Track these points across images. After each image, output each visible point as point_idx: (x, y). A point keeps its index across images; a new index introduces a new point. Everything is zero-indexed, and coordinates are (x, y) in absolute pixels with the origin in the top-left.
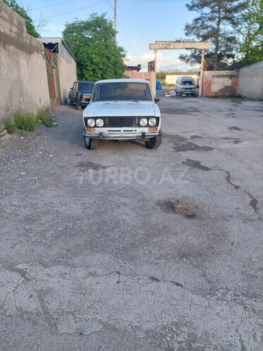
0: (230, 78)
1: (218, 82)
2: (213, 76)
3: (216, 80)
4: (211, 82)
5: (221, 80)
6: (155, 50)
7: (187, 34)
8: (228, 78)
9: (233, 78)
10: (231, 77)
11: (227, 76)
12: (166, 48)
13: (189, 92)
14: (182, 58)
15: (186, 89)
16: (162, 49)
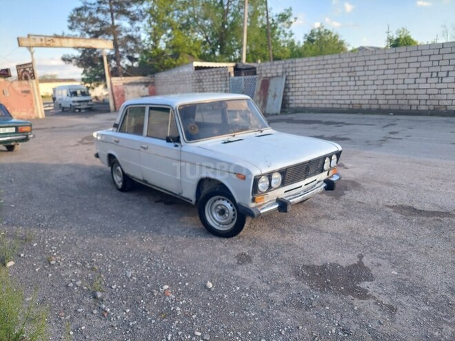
0: (146, 86)
1: (133, 92)
2: (124, 84)
3: (130, 89)
4: (124, 92)
5: (136, 88)
6: (29, 47)
7: (71, 28)
8: (143, 86)
9: (150, 86)
10: (147, 84)
11: (141, 83)
12: (48, 46)
13: (84, 106)
14: (66, 60)
15: (79, 102)
16: (41, 46)
